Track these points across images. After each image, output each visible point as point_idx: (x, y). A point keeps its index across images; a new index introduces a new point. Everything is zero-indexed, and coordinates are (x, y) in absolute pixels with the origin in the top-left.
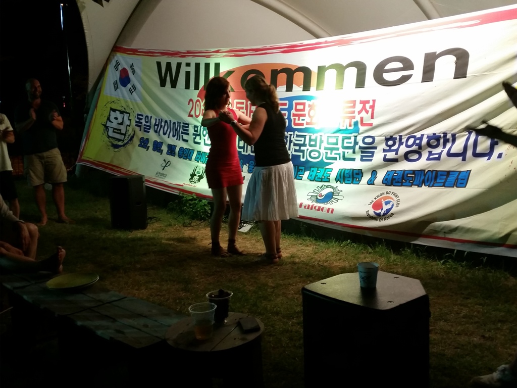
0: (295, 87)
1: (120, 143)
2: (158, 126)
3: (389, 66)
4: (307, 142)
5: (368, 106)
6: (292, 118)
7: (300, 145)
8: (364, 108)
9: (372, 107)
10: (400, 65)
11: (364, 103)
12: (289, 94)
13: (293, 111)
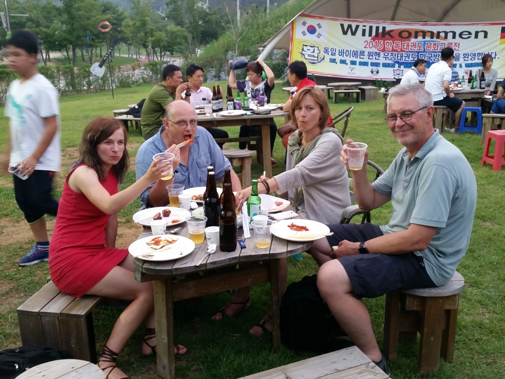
0: (426, 37)
1: (315, 62)
2: (341, 52)
3: (464, 33)
4: (433, 56)
5: (457, 45)
6: (426, 48)
7: (429, 57)
8: (456, 45)
9: (459, 45)
10: (467, 33)
11: (456, 44)
12: (424, 40)
13: (426, 46)
